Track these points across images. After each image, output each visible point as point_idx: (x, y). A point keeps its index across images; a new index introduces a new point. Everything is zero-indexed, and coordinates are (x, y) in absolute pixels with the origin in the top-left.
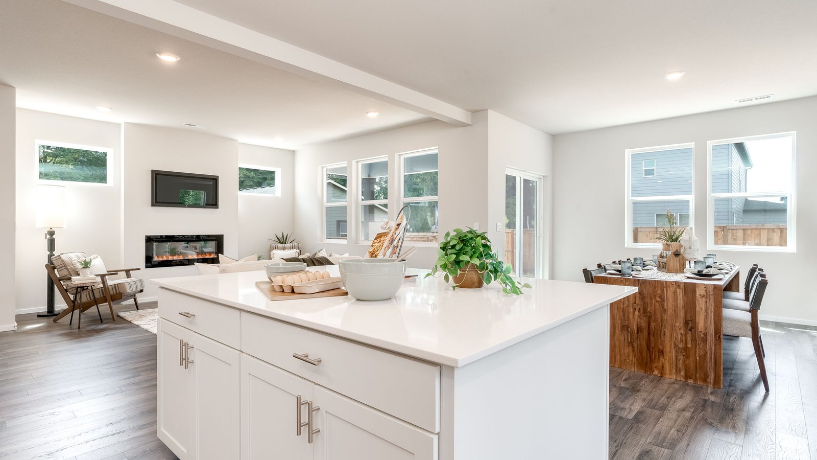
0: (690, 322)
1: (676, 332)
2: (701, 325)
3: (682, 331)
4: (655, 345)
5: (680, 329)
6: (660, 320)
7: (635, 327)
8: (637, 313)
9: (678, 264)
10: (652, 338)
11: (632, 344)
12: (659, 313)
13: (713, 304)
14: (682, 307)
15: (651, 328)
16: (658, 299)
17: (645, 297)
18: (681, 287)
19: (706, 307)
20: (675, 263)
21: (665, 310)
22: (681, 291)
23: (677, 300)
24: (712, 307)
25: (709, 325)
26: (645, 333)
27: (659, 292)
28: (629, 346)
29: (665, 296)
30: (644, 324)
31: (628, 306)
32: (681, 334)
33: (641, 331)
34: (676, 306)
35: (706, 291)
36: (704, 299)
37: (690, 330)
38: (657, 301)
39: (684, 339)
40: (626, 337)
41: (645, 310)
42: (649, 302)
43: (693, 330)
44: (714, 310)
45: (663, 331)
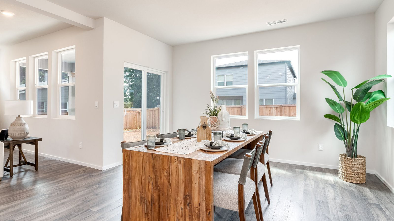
0: (188, 197)
1: (178, 206)
2: (196, 201)
3: (182, 206)
4: (163, 218)
5: (181, 204)
6: (166, 194)
7: (150, 200)
8: (151, 186)
9: (206, 135)
10: (161, 211)
11: (148, 216)
12: (166, 187)
13: (204, 180)
14: (182, 183)
15: (160, 201)
16: (165, 174)
17: (156, 171)
18: (181, 163)
19: (199, 183)
20: (203, 134)
21: (170, 185)
22: (181, 166)
23: (179, 174)
24: (204, 184)
25: (202, 201)
26: (157, 204)
27: (166, 167)
28: (146, 217)
29: (170, 171)
30: (156, 196)
31: (145, 179)
32: (182, 209)
33: (154, 204)
34: (178, 181)
35: (199, 167)
36: (198, 175)
37: (188, 205)
38: (165, 176)
39: (184, 213)
40: (144, 210)
41: (156, 183)
42: (159, 176)
43: (190, 205)
44: (205, 187)
45: (169, 205)
